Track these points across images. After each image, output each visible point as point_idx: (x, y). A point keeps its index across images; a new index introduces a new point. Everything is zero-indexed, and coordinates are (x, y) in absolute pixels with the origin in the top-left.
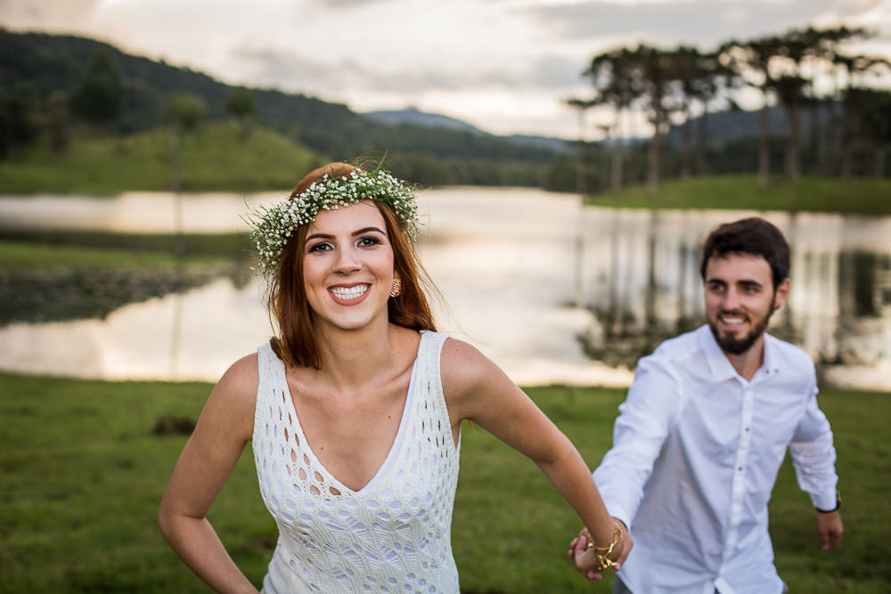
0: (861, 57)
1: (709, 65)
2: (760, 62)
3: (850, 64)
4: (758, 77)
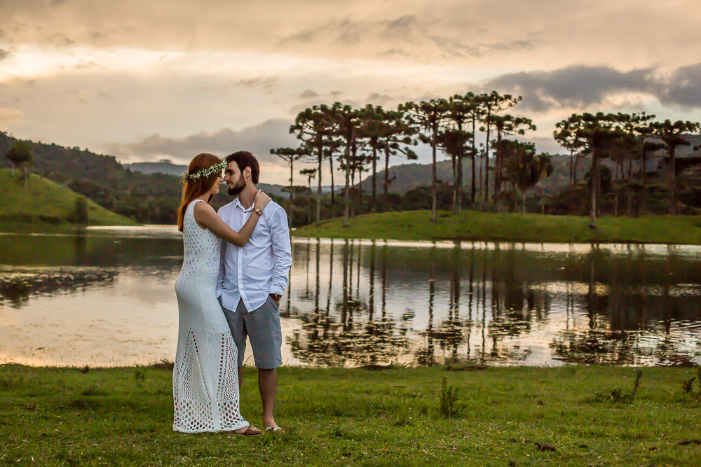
0: (508, 118)
1: (393, 124)
2: (431, 123)
4: (429, 133)
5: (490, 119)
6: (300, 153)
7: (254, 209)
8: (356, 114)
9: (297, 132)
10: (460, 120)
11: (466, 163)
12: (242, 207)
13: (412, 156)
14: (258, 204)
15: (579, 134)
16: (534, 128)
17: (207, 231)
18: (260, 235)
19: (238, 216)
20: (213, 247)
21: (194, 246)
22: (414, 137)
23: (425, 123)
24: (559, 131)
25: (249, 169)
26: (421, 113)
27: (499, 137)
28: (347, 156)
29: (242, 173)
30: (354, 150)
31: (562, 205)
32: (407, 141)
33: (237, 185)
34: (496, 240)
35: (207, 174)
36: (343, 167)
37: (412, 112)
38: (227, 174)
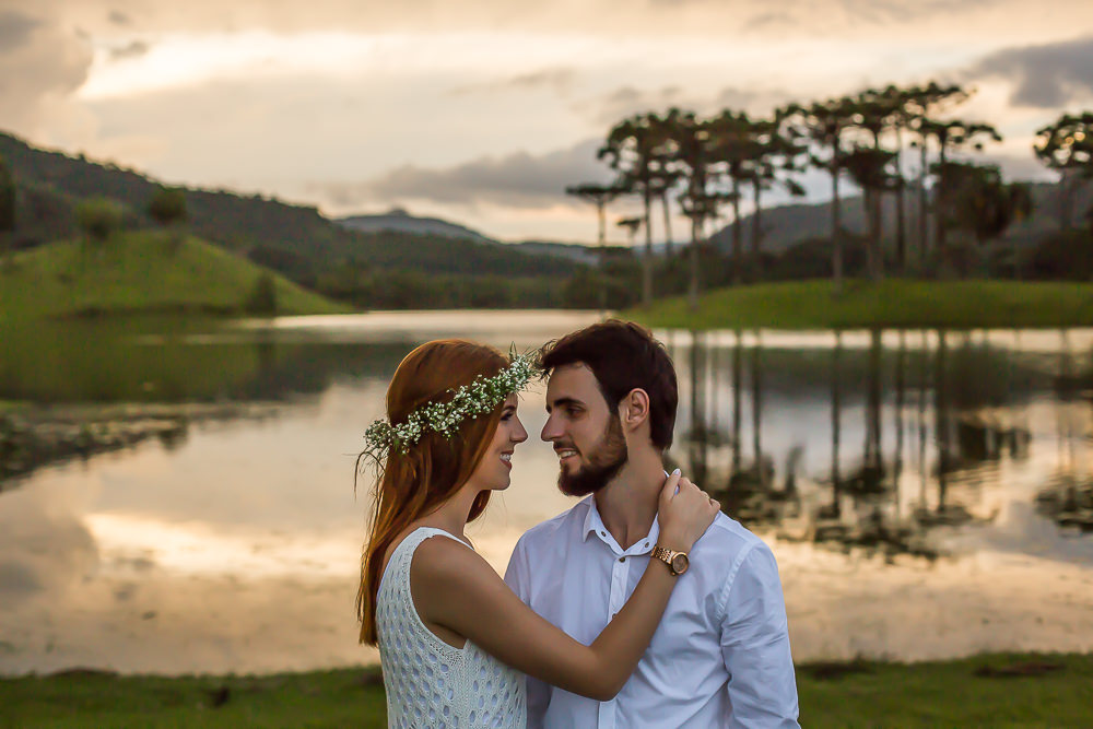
0: (956, 124)
1: (764, 139)
2: (828, 134)
3: (942, 131)
4: (826, 154)
5: (927, 127)
6: (615, 191)
7: (658, 551)
8: (705, 126)
9: (610, 158)
10: (876, 128)
11: (888, 201)
12: (609, 540)
13: (796, 190)
14: (674, 531)
15: (1077, 147)
16: (998, 138)
17: (466, 652)
18: (685, 652)
19: (594, 577)
20: (497, 706)
21: (422, 706)
22: (800, 160)
23: (818, 136)
24: (1042, 142)
25: (640, 396)
26: (813, 121)
27: (942, 154)
28: (690, 194)
29: (614, 412)
30: (703, 184)
31: (1048, 263)
32: (789, 166)
33: (594, 458)
34: (941, 326)
35: (444, 420)
36: (687, 213)
37: (797, 120)
38: (557, 412)
